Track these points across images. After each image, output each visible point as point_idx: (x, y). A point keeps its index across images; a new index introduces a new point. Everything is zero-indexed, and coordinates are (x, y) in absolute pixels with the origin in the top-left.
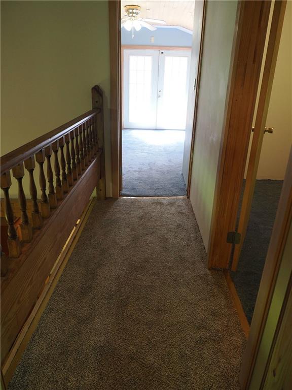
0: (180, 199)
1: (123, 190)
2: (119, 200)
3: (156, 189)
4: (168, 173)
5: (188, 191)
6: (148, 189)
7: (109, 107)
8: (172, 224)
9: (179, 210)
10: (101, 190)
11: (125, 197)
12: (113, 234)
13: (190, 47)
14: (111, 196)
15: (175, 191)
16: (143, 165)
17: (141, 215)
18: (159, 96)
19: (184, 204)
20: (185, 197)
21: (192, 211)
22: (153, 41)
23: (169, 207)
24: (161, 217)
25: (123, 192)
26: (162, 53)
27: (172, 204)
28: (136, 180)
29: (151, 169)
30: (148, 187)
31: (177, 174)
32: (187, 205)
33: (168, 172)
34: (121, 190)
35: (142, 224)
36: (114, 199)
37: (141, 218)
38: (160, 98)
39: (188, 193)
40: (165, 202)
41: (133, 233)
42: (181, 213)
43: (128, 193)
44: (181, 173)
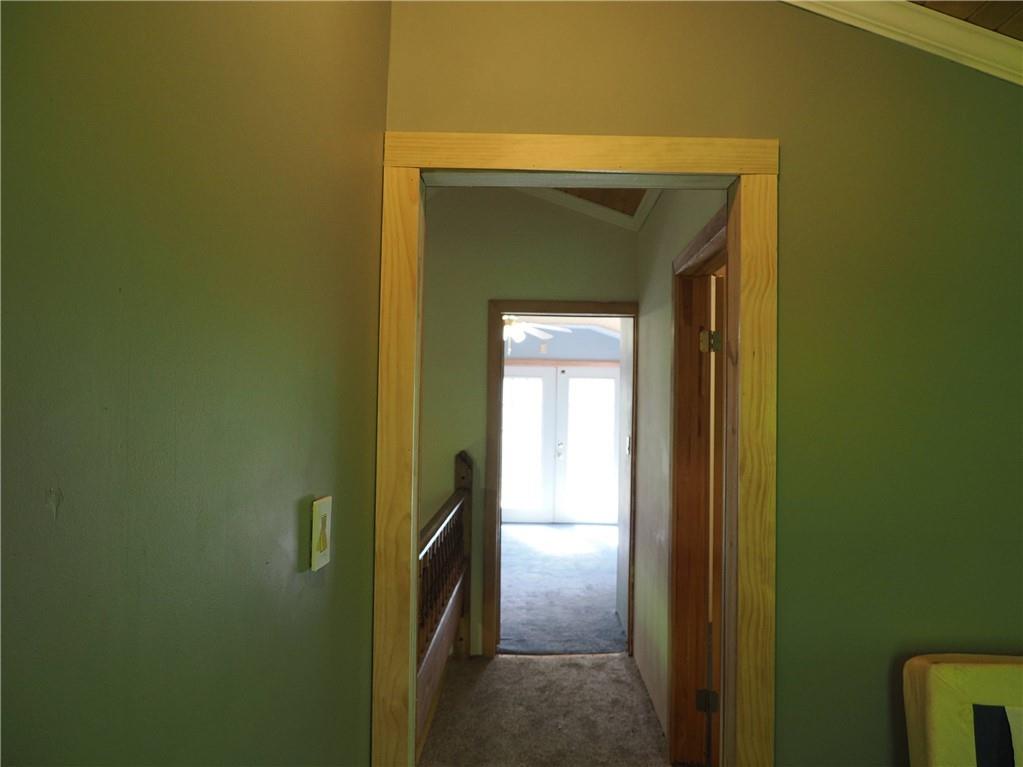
0: (615, 658)
1: (501, 642)
2: (496, 659)
3: (567, 641)
4: (587, 612)
5: (630, 642)
6: (550, 641)
7: (483, 486)
8: (601, 700)
9: (614, 676)
10: (461, 639)
11: (504, 656)
12: (494, 715)
13: (616, 361)
14: (480, 653)
15: (603, 643)
16: (535, 596)
17: (541, 684)
18: (559, 455)
19: (623, 667)
20: (625, 654)
21: (640, 677)
22: (544, 351)
23: (595, 673)
24: (580, 688)
25: (502, 646)
26: (563, 372)
27: (599, 667)
28: (523, 624)
29: (552, 604)
30: (549, 638)
31: (607, 613)
32: (628, 668)
33: (588, 609)
34: (498, 642)
35: (546, 700)
36: (486, 658)
37: (542, 690)
38: (561, 457)
39: (629, 646)
40: (586, 663)
41: (531, 713)
42: (618, 681)
43: (511, 648)
44: (614, 611)
